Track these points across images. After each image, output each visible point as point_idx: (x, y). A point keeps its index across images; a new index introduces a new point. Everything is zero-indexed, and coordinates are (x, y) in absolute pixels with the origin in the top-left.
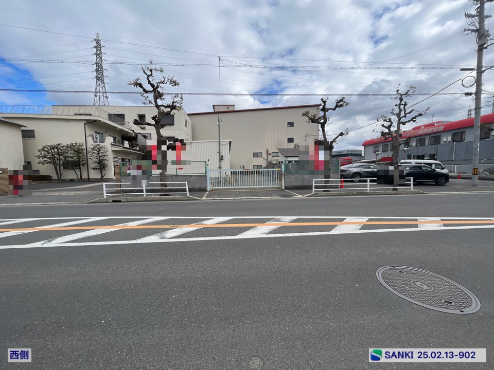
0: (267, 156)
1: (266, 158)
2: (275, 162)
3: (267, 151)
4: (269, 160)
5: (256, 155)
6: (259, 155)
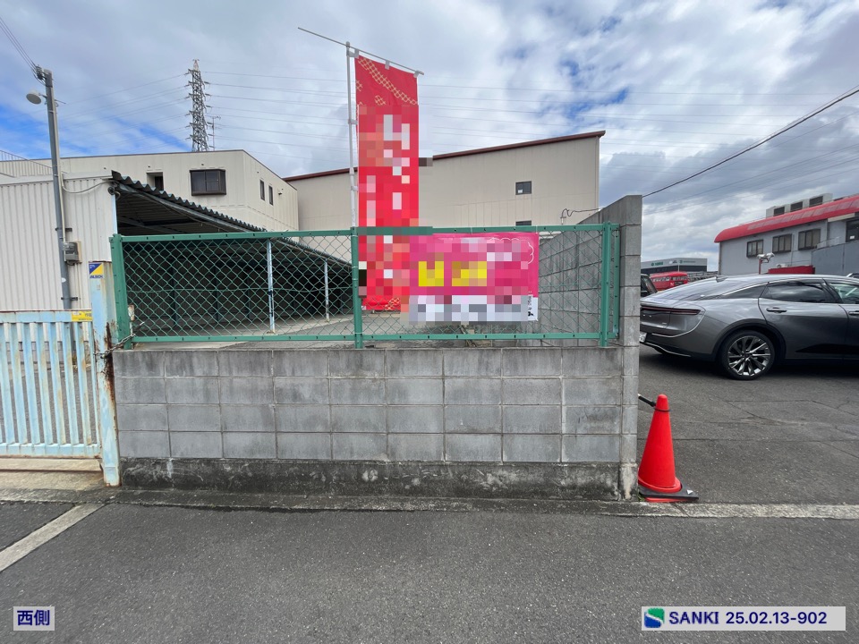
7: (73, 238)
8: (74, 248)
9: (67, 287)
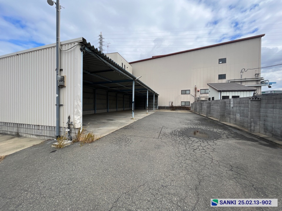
0: (196, 93)
1: (194, 94)
2: (203, 99)
3: (196, 89)
4: (198, 96)
5: (184, 92)
6: (187, 92)
7: (63, 74)
8: (63, 79)
9: (58, 99)
